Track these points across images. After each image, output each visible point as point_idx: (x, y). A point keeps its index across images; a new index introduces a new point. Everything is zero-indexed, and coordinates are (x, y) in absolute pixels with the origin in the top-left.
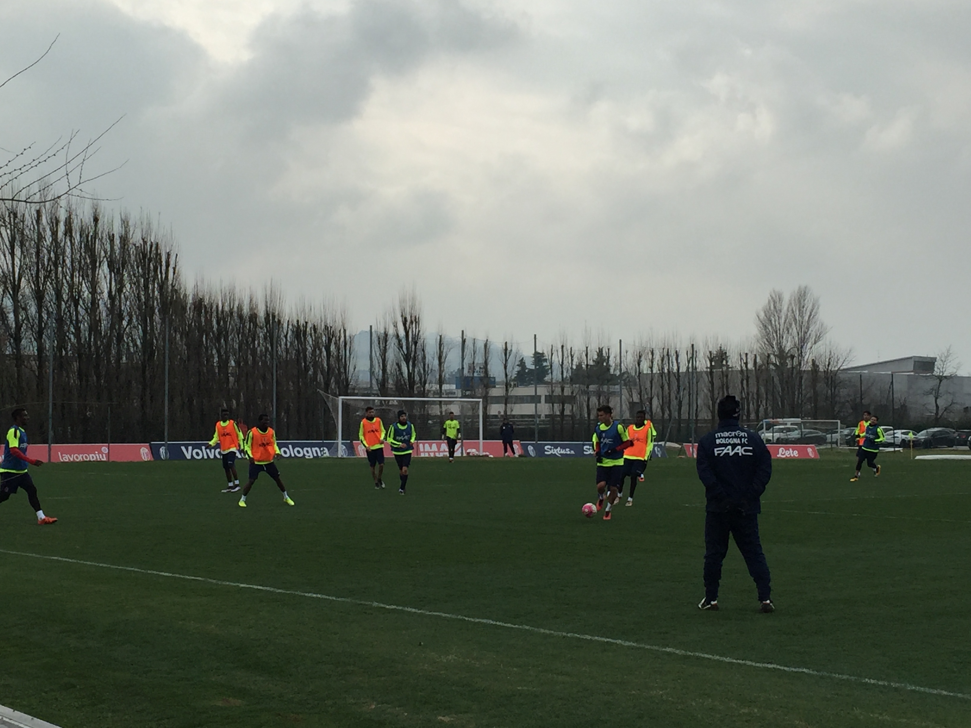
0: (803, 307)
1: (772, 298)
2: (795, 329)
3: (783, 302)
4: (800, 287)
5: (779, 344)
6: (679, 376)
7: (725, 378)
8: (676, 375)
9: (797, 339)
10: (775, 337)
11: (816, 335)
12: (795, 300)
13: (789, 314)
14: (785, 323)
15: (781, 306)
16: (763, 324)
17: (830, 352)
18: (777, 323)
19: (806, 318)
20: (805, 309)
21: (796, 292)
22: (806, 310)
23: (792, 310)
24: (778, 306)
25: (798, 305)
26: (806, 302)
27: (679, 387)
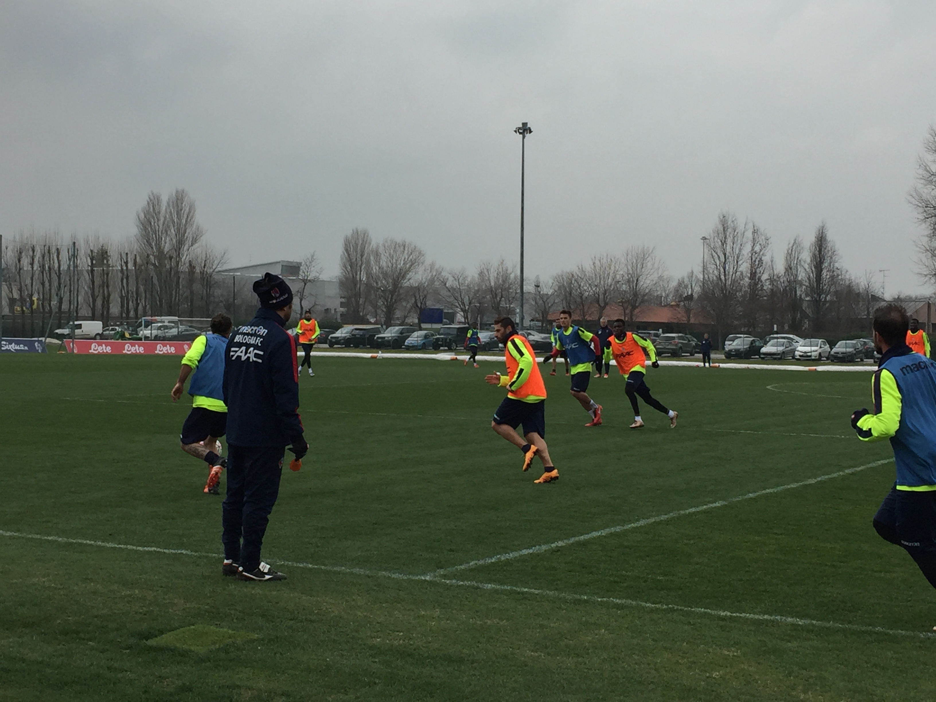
0: (181, 210)
1: (151, 200)
2: (172, 231)
3: (161, 205)
4: (177, 192)
5: (158, 245)
6: (60, 274)
7: (105, 276)
8: (57, 272)
9: (174, 241)
10: (155, 238)
11: (193, 238)
12: (173, 202)
13: (167, 216)
14: (163, 225)
15: (160, 208)
16: (143, 224)
17: (206, 254)
18: (156, 224)
19: (184, 221)
20: (182, 212)
21: (174, 195)
22: (184, 214)
23: (171, 212)
24: (157, 208)
25: (176, 208)
26: (183, 205)
27: (60, 284)
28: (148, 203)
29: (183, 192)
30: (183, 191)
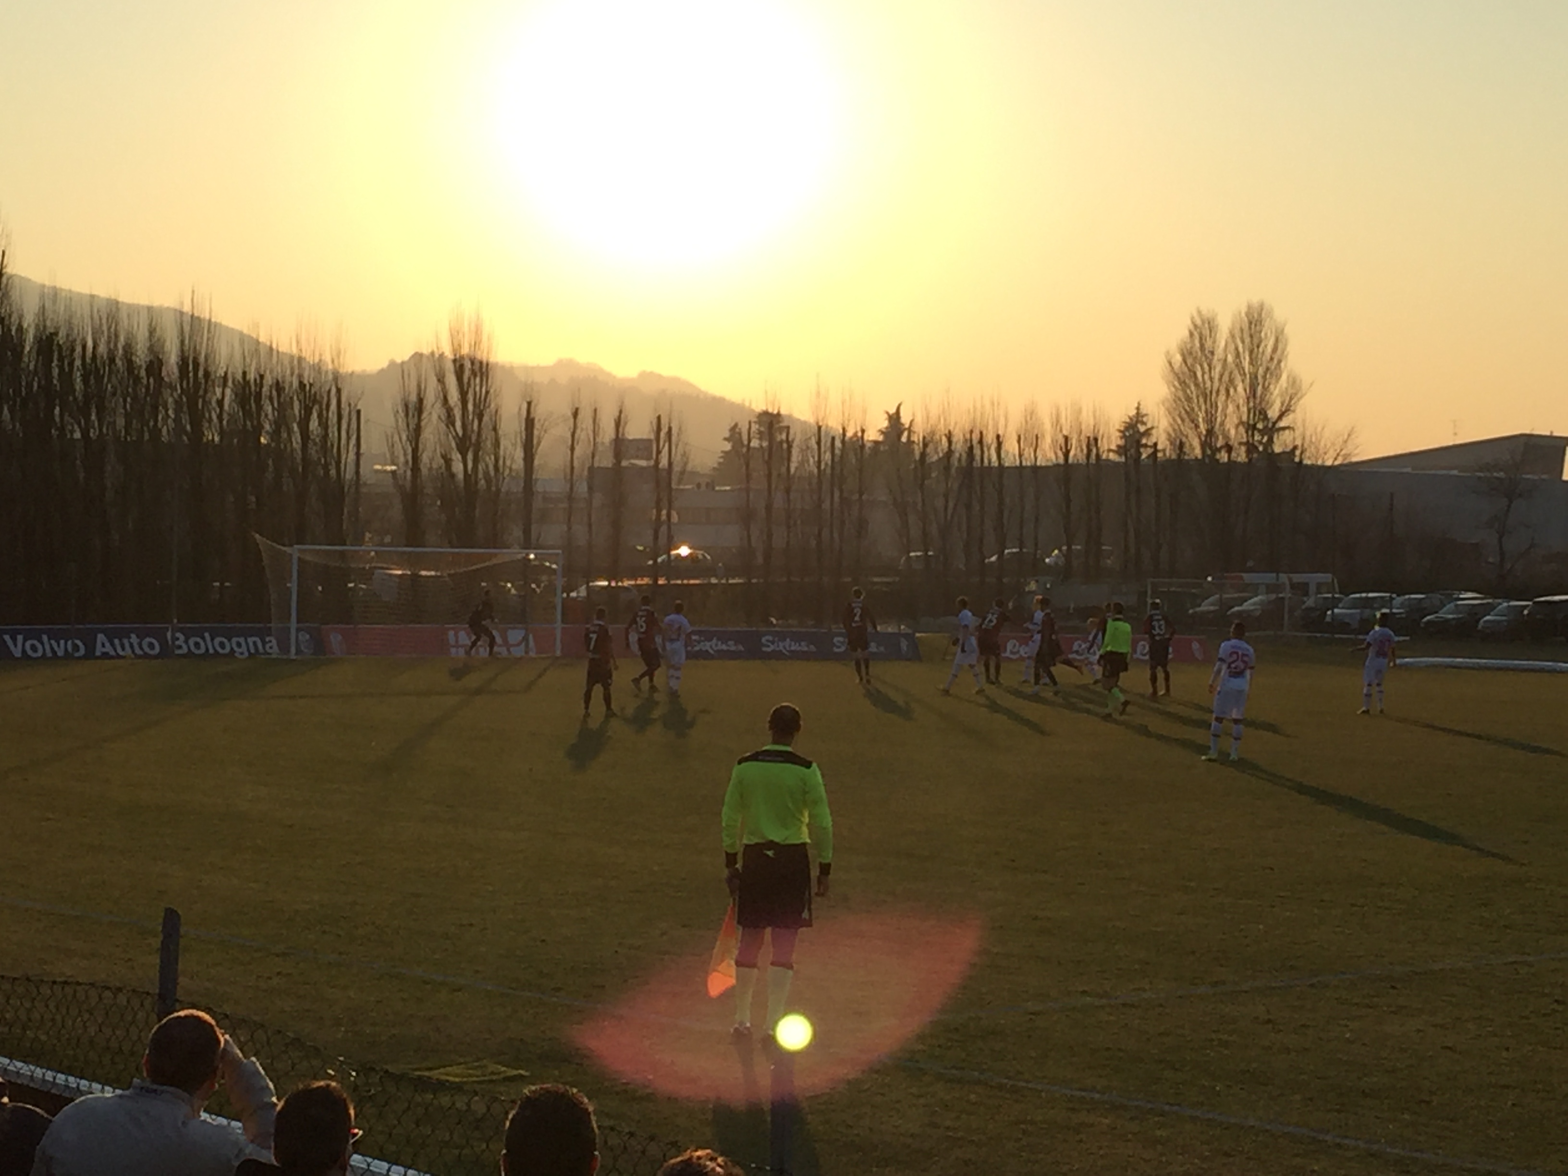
0: (1258, 347)
1: (1196, 326)
2: (1240, 388)
3: (1218, 335)
4: (1249, 307)
5: (1210, 420)
11: (1282, 402)
12: (1242, 330)
15: (1214, 342)
17: (1304, 439)
19: (1261, 371)
20: (1261, 350)
21: (1243, 315)
23: (1237, 349)
24: (1208, 344)
25: (1247, 340)
26: (1263, 334)
27: (1001, 507)
28: (1191, 334)
29: (1262, 309)
30: (1262, 307)
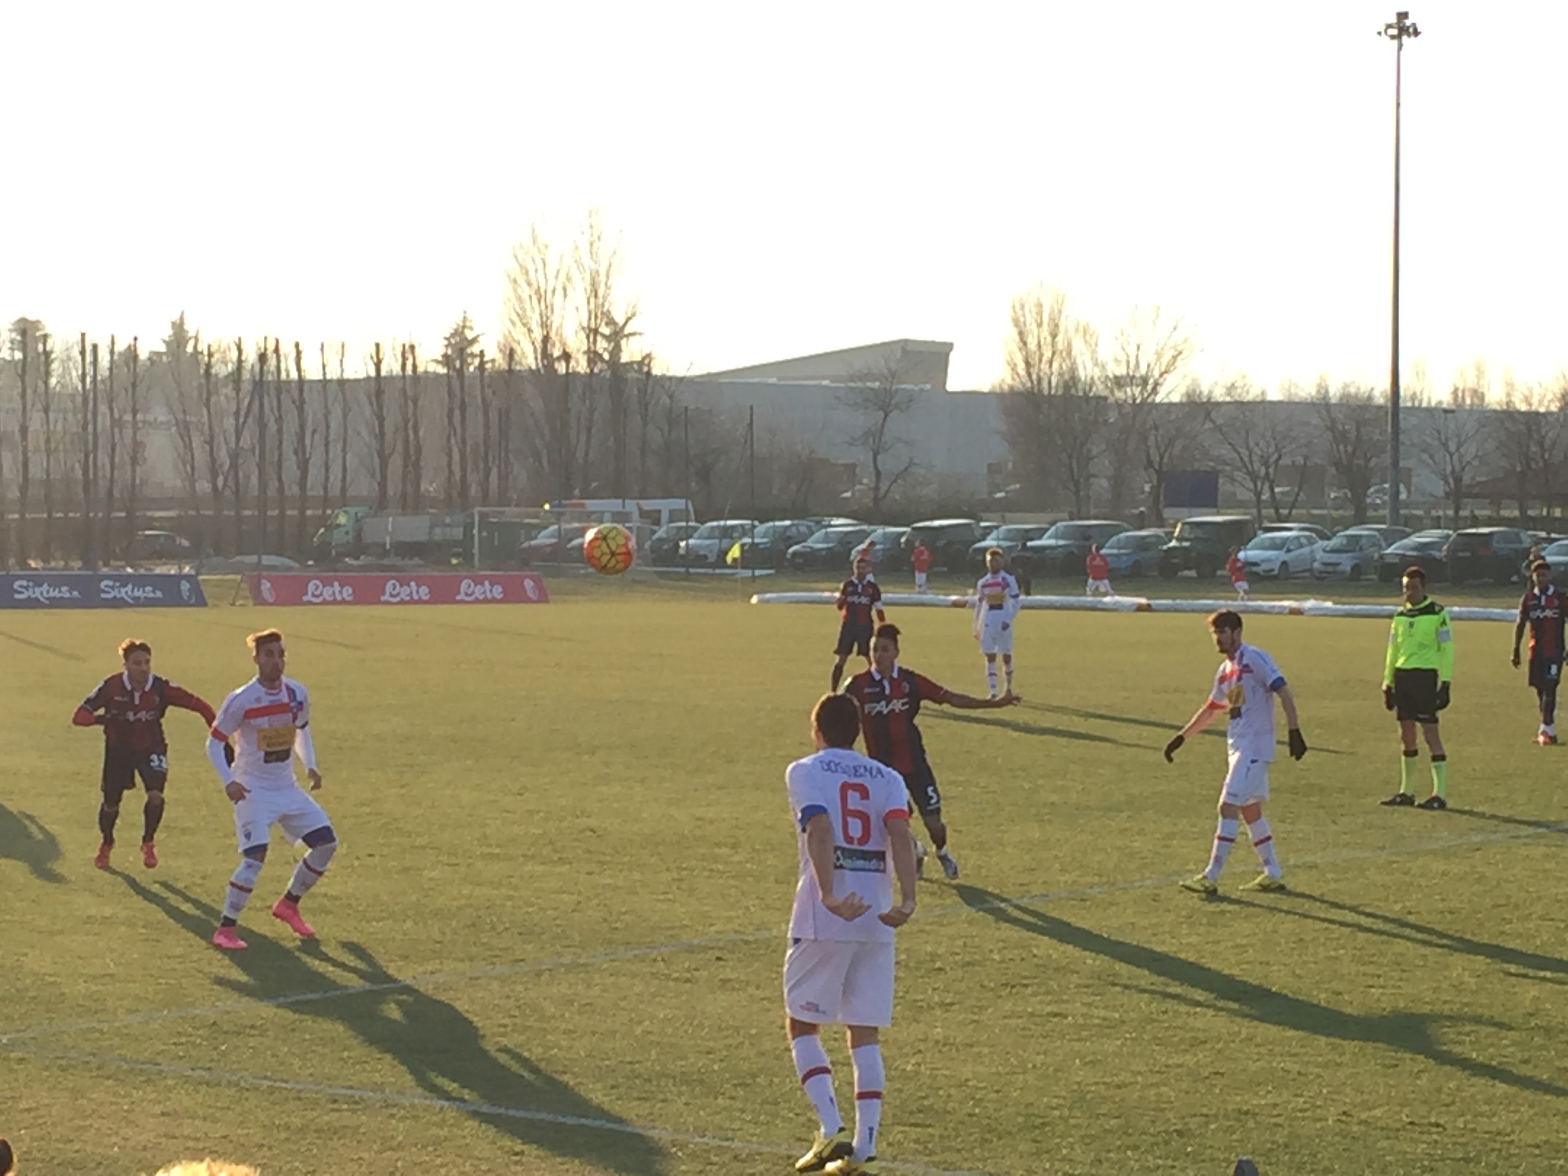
10: (537, 307)
13: (567, 254)
14: (557, 274)
16: (509, 276)
18: (540, 277)
22: (605, 244)
27: (302, 427)
